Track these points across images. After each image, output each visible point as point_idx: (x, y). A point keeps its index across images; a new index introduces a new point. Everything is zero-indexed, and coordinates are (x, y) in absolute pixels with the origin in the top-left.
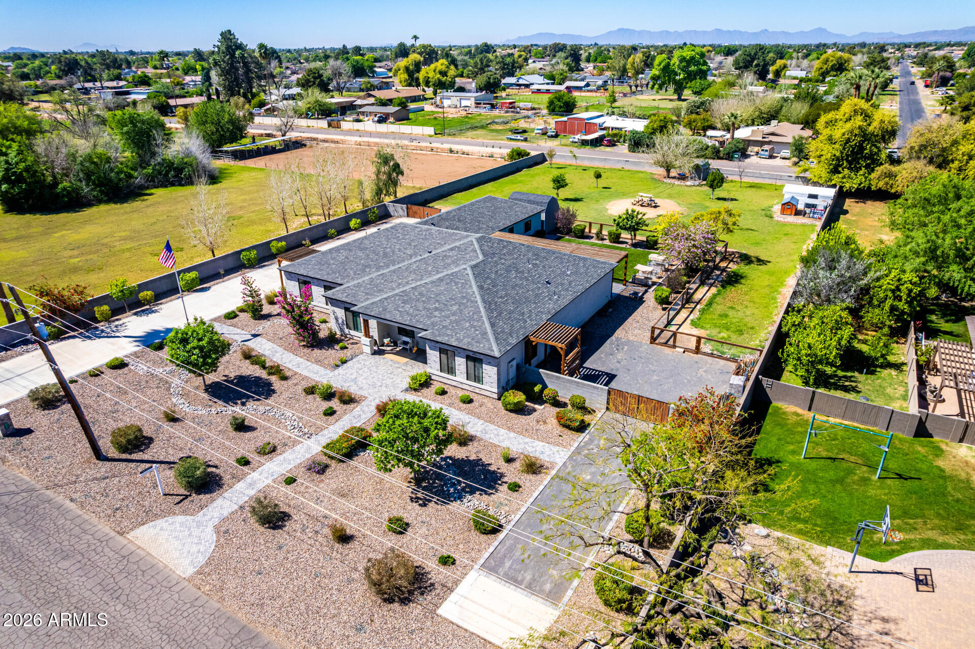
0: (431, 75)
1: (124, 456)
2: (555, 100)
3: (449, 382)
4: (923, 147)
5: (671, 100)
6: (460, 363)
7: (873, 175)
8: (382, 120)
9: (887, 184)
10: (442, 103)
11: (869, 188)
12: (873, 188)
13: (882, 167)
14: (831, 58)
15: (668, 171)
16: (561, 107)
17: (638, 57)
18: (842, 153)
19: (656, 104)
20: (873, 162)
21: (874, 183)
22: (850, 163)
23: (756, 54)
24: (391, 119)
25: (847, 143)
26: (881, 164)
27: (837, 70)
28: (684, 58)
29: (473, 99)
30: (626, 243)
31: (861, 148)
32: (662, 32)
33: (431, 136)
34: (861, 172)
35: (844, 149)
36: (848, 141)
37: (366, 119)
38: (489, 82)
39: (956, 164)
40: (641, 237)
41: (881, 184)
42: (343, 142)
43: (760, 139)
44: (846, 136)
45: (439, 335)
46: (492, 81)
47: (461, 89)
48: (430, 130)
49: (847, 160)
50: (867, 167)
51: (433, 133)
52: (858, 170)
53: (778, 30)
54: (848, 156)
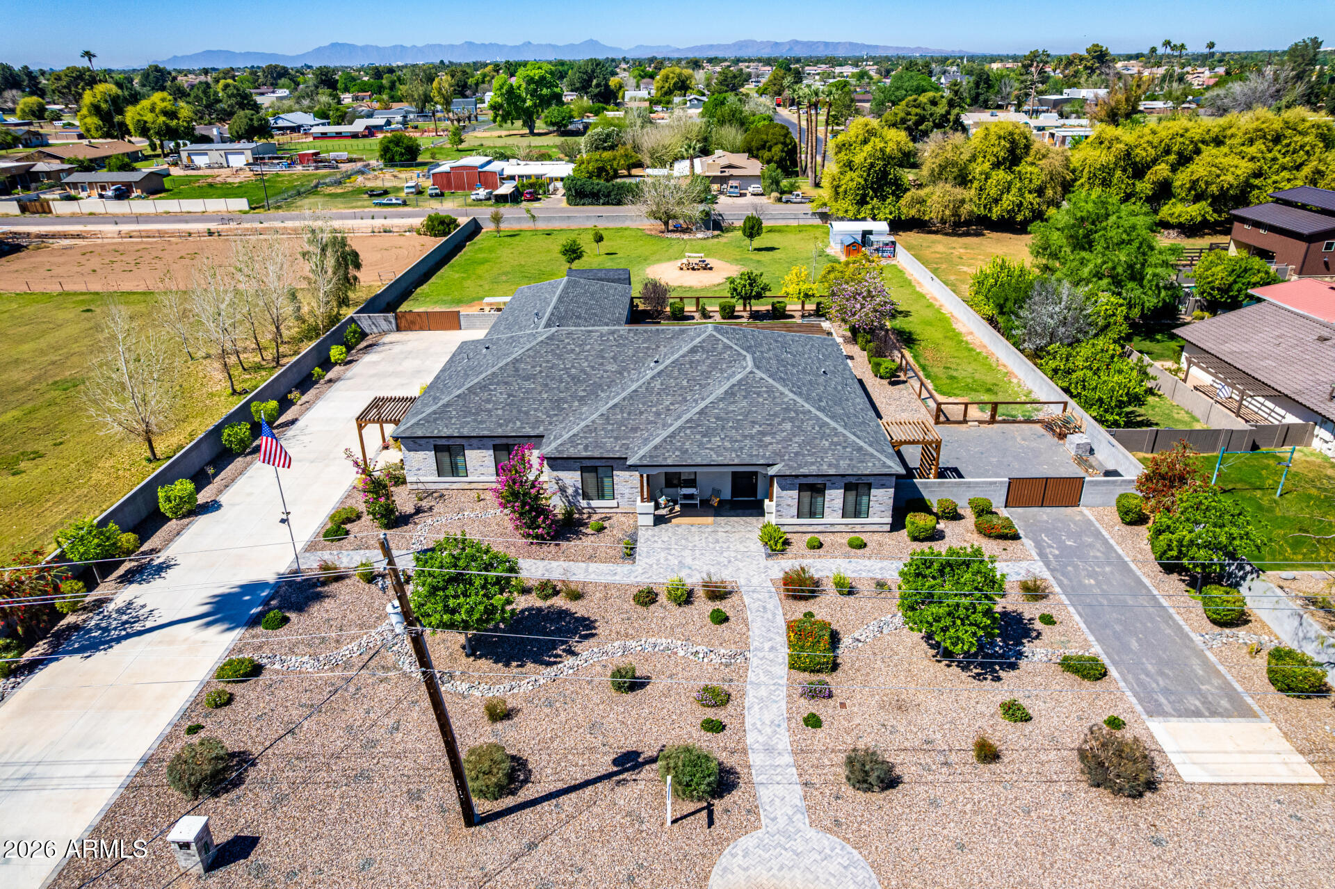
0: (149, 117)
1: (509, 801)
2: (391, 146)
3: (810, 529)
4: (942, 168)
5: (522, 136)
6: (835, 498)
7: (903, 202)
8: (123, 193)
9: (919, 211)
10: (192, 161)
11: (899, 217)
12: (903, 217)
13: (909, 194)
14: (671, 75)
15: (666, 224)
16: (402, 154)
17: (444, 81)
18: (866, 180)
19: (500, 142)
20: (899, 189)
21: (904, 210)
22: (875, 191)
23: (593, 71)
24: (137, 192)
25: (870, 169)
26: (909, 190)
27: (680, 89)
28: (532, 79)
29: (249, 153)
30: (742, 317)
31: (885, 173)
32: (395, 47)
33: (245, 213)
34: (889, 201)
35: (869, 175)
36: (872, 165)
37: (84, 194)
38: (252, 126)
39: (976, 184)
40: (762, 306)
41: (913, 212)
42: (94, 235)
43: (719, 174)
44: (869, 161)
45: (800, 466)
46: (256, 123)
47: (206, 139)
48: (242, 204)
49: (872, 188)
50: (893, 193)
51: (247, 208)
52: (884, 199)
53: (544, 42)
54: (873, 183)
